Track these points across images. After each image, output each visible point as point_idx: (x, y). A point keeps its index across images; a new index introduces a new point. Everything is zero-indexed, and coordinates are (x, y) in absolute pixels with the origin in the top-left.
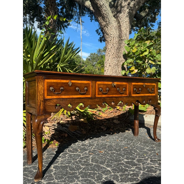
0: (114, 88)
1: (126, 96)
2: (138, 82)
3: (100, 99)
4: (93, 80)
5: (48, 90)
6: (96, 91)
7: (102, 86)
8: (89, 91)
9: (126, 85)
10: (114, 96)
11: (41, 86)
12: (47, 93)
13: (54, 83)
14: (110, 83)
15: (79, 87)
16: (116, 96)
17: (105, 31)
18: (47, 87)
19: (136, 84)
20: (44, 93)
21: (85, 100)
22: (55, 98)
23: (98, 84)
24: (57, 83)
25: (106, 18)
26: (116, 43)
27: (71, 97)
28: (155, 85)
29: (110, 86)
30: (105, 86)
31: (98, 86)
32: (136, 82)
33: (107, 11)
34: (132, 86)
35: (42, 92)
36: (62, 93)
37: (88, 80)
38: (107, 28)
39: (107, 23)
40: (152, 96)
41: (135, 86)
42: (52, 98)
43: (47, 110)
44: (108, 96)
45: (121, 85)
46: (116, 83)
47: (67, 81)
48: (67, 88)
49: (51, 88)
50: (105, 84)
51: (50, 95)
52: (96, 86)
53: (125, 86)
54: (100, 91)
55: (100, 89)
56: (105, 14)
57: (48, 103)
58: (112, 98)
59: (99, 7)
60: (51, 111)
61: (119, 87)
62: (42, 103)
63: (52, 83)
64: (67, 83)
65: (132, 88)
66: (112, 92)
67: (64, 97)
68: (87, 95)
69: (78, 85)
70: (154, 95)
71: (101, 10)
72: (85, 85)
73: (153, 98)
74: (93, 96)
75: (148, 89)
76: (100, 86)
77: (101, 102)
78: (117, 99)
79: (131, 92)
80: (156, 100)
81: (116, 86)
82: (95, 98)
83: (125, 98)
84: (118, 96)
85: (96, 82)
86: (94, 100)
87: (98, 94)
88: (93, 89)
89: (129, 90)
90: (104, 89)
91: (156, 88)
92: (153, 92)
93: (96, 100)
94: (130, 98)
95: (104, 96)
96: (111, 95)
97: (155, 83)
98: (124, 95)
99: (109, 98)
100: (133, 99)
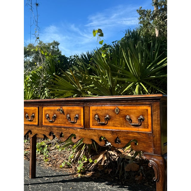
1: (79, 127)
3: (47, 128)
6: (42, 118)
7: (49, 112)
8: (35, 118)
9: (80, 111)
10: (63, 125)
15: (28, 114)
16: (66, 126)
21: (33, 128)
29: (57, 112)
30: (52, 112)
31: (45, 112)
34: (91, 111)
40: (139, 133)
45: (72, 111)
46: (65, 108)
52: (42, 112)
53: (78, 112)
54: (47, 118)
58: (60, 129)
61: (69, 114)
65: (91, 115)
66: (61, 120)
68: (34, 122)
69: (27, 112)
73: (145, 137)
74: (40, 123)
75: (128, 117)
76: (47, 112)
77: (47, 131)
78: (68, 130)
79: (89, 122)
80: (154, 144)
81: (65, 112)
82: (42, 126)
83: (79, 130)
84: (68, 126)
85: (43, 108)
86: (41, 128)
87: (45, 123)
88: (40, 116)
89: (86, 117)
90: (51, 117)
91: (150, 117)
92: (141, 125)
93: (43, 128)
94: (87, 131)
95: (51, 125)
96: (59, 125)
97: (150, 105)
98: (77, 126)
99: (56, 128)
100: (94, 134)
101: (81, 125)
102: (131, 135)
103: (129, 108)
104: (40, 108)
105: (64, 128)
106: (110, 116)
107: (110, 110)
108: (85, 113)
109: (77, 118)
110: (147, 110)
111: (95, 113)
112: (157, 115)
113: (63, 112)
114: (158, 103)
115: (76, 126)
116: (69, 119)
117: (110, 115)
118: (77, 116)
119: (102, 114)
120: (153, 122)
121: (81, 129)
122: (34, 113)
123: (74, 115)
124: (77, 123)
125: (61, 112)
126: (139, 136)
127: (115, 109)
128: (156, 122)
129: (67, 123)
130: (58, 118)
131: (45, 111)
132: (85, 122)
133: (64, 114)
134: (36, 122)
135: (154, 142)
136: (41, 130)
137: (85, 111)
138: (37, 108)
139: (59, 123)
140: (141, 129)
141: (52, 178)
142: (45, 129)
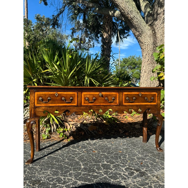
0: (102, 97)
1: (115, 104)
2: (131, 92)
3: (86, 107)
4: (79, 91)
5: (38, 100)
6: (81, 100)
7: (88, 96)
8: (74, 100)
9: (116, 95)
10: (102, 104)
11: (32, 97)
12: (37, 102)
13: (43, 94)
14: (97, 93)
15: (64, 97)
16: (104, 104)
17: (139, 40)
18: (37, 97)
19: (129, 93)
20: (34, 102)
21: (71, 108)
22: (44, 106)
23: (84, 95)
24: (45, 95)
25: (138, 29)
26: (151, 50)
27: (58, 105)
28: (155, 94)
29: (96, 96)
32: (129, 92)
33: (138, 22)
34: (124, 95)
35: (33, 101)
36: (49, 102)
37: (74, 92)
38: (141, 37)
39: (140, 33)
40: (151, 105)
41: (127, 96)
42: (41, 106)
43: (37, 115)
44: (95, 104)
45: (110, 95)
46: (104, 93)
47: (54, 93)
48: (53, 98)
49: (40, 98)
50: (92, 95)
51: (39, 104)
52: (82, 96)
53: (114, 96)
54: (86, 100)
55: (87, 98)
56: (137, 25)
57: (37, 110)
58: (99, 106)
59: (130, 20)
60: (40, 115)
61: (107, 97)
62: (33, 109)
63: (41, 94)
64: (54, 94)
65: (124, 97)
66: (100, 101)
67: (51, 105)
68: (73, 103)
69: (64, 96)
70: (155, 104)
71: (133, 22)
72: (71, 96)
73: (154, 107)
74: (79, 104)
75: (146, 98)
76: (86, 96)
79: (122, 101)
81: (104, 95)
82: (81, 106)
83: (115, 106)
84: (106, 104)
85: (82, 93)
86: (80, 108)
87: (84, 103)
88: (79, 99)
89: (120, 99)
90: (91, 99)
91: (157, 97)
92: (152, 101)
93: (82, 108)
94: (121, 106)
95: (91, 104)
96: (98, 104)
97: (156, 92)
98: (113, 104)
99: (95, 106)
100: (126, 108)
101: (117, 103)
104: (79, 93)
105: (103, 106)
107: (136, 94)
109: (114, 99)
114: (160, 91)
116: (108, 100)
117: (136, 97)
119: (131, 97)
121: (117, 105)
124: (114, 102)
127: (139, 94)
128: (159, 100)
130: (98, 100)
134: (75, 103)
137: (120, 95)
138: (76, 93)
140: (152, 104)
142: (84, 108)
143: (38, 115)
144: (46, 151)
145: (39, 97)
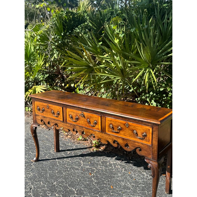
0: (84, 118)
3: (71, 125)
6: (66, 116)
7: (72, 114)
8: (60, 115)
9: (98, 118)
10: (84, 126)
12: (37, 111)
18: (36, 107)
19: (113, 120)
21: (59, 122)
24: (41, 105)
27: (49, 116)
29: (79, 115)
30: (75, 114)
34: (107, 121)
35: (34, 109)
36: (43, 113)
37: (60, 106)
40: (142, 144)
44: (78, 124)
45: (91, 117)
46: (86, 114)
47: (46, 104)
48: (46, 109)
52: (66, 112)
53: (96, 119)
54: (70, 118)
55: (71, 116)
57: (37, 117)
58: (82, 128)
62: (34, 116)
63: (38, 104)
64: (46, 106)
65: (107, 123)
68: (59, 118)
69: (53, 109)
70: (148, 143)
73: (146, 147)
74: (64, 120)
75: (135, 131)
76: (70, 113)
77: (71, 128)
78: (88, 130)
79: (105, 128)
80: (152, 153)
81: (85, 116)
82: (66, 123)
83: (97, 132)
84: (88, 127)
85: (66, 109)
86: (66, 124)
87: (69, 121)
88: (64, 115)
90: (74, 117)
91: (151, 135)
92: (144, 139)
94: (103, 134)
95: (74, 123)
96: (81, 125)
97: (152, 127)
99: (78, 127)
100: (109, 137)
101: (99, 129)
102: (137, 144)
103: (136, 125)
104: (64, 108)
105: (86, 128)
106: (121, 128)
107: (122, 123)
108: (102, 122)
109: (96, 123)
110: (149, 130)
111: (110, 123)
112: (156, 135)
113: (84, 116)
114: (157, 127)
115: (95, 129)
116: (89, 123)
117: (122, 126)
118: (95, 122)
119: (115, 125)
120: (153, 139)
121: (99, 132)
122: (59, 111)
123: (93, 121)
124: (96, 127)
125: (83, 116)
126: (143, 146)
127: (125, 123)
128: (155, 139)
129: (87, 125)
130: (80, 120)
131: (69, 112)
132: (102, 127)
133: (85, 118)
134: (61, 119)
135: (153, 151)
136: (66, 126)
137: (102, 120)
138: (62, 108)
139: (81, 123)
140: (144, 142)
141: (73, 152)
142: (69, 125)
143: (38, 122)
144: (63, 154)
145: (38, 107)
